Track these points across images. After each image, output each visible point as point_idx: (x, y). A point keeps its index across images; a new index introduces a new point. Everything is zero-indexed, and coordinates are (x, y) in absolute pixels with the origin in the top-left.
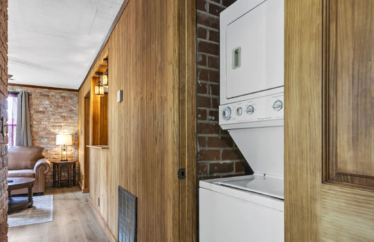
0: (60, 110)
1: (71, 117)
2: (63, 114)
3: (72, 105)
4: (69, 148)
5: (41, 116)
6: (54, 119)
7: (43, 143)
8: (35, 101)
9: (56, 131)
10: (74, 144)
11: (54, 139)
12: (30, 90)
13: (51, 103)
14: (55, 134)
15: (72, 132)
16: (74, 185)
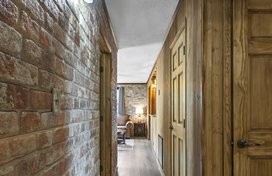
0: (138, 95)
1: (143, 99)
2: (139, 97)
3: (143, 92)
4: (142, 116)
5: (128, 98)
6: (135, 100)
7: (130, 113)
8: (126, 91)
9: (136, 106)
10: (144, 113)
11: (135, 111)
12: (124, 86)
13: (133, 91)
14: (135, 108)
15: (143, 107)
16: (145, 136)
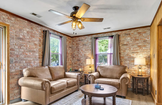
0: (137, 42)
1: (145, 46)
2: (139, 44)
3: (146, 37)
4: (143, 67)
5: (125, 47)
6: (133, 48)
7: (126, 63)
8: (122, 39)
9: (135, 55)
10: (147, 64)
11: (133, 61)
12: (119, 33)
13: (131, 38)
14: (134, 58)
15: (145, 56)
16: (148, 94)
